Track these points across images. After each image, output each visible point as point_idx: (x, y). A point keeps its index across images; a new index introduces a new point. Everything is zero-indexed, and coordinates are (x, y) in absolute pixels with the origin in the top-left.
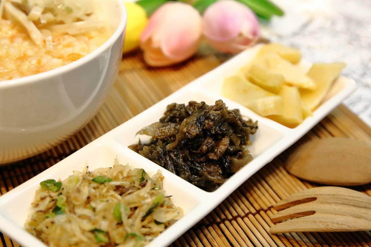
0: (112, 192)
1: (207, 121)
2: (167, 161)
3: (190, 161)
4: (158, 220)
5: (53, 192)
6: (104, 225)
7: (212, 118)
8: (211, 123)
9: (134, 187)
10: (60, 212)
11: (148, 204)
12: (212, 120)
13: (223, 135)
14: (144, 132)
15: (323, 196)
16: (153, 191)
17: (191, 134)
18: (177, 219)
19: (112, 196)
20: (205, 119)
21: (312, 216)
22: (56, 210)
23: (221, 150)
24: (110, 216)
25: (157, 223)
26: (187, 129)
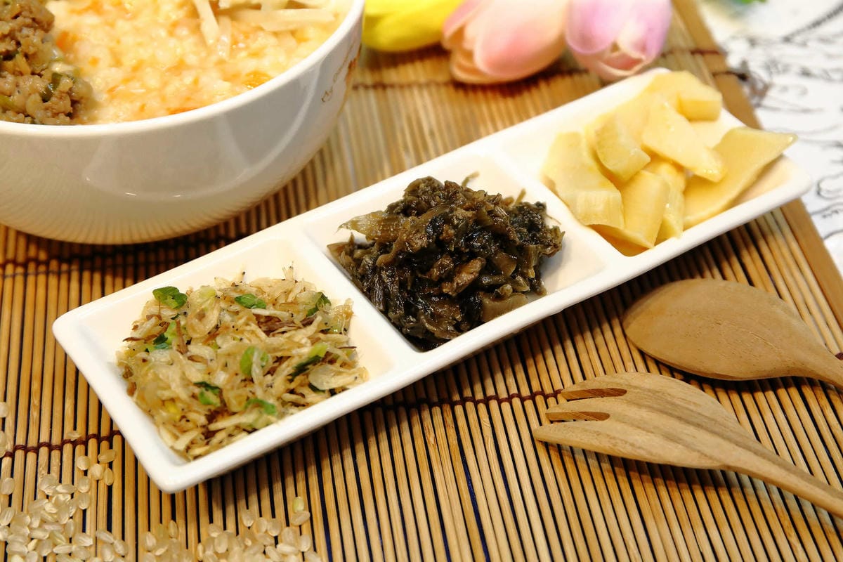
0: (254, 326)
1: (445, 227)
2: (374, 284)
3: (408, 292)
4: (315, 384)
5: (170, 308)
6: (220, 379)
7: (456, 222)
8: (452, 232)
9: (293, 322)
10: (164, 345)
11: (300, 356)
12: (455, 227)
13: (473, 255)
14: (354, 224)
15: (638, 390)
16: (321, 336)
17: (412, 246)
18: (348, 387)
19: (253, 332)
20: (444, 223)
21: (600, 422)
22: (160, 340)
23: (459, 281)
24: (234, 366)
25: (315, 389)
26: (408, 236)
